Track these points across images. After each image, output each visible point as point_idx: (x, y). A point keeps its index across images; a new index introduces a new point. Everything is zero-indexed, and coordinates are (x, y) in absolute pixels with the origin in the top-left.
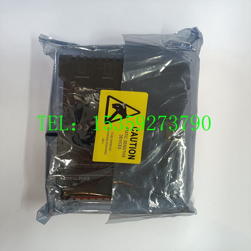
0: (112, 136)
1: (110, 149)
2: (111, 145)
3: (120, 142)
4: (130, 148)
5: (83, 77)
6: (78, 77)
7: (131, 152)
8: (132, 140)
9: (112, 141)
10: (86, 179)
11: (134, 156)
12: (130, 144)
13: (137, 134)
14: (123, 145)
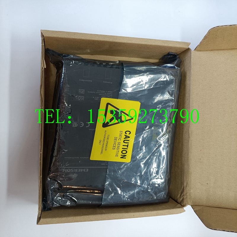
0: (108, 138)
1: (106, 149)
2: (106, 145)
3: (115, 144)
4: (122, 148)
5: (87, 81)
6: (82, 80)
7: (123, 152)
8: (125, 141)
9: (107, 142)
10: (85, 171)
11: (126, 156)
12: (123, 146)
13: (129, 137)
14: (117, 146)
